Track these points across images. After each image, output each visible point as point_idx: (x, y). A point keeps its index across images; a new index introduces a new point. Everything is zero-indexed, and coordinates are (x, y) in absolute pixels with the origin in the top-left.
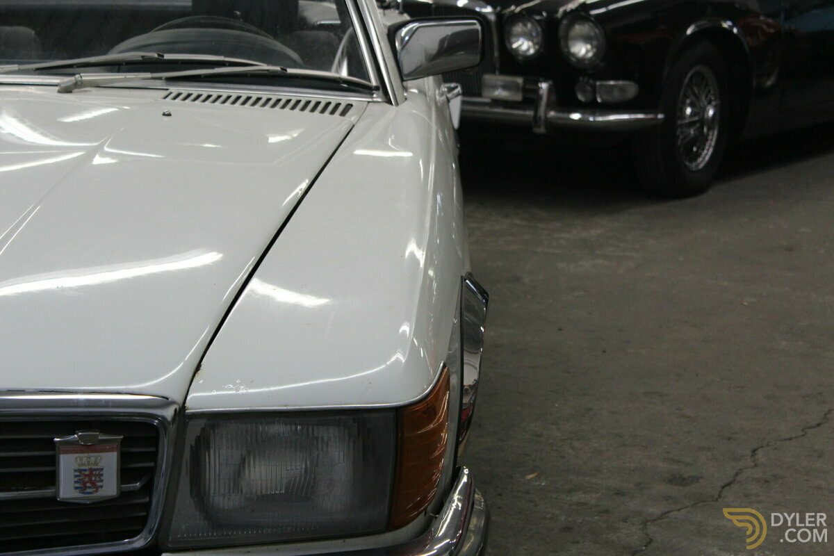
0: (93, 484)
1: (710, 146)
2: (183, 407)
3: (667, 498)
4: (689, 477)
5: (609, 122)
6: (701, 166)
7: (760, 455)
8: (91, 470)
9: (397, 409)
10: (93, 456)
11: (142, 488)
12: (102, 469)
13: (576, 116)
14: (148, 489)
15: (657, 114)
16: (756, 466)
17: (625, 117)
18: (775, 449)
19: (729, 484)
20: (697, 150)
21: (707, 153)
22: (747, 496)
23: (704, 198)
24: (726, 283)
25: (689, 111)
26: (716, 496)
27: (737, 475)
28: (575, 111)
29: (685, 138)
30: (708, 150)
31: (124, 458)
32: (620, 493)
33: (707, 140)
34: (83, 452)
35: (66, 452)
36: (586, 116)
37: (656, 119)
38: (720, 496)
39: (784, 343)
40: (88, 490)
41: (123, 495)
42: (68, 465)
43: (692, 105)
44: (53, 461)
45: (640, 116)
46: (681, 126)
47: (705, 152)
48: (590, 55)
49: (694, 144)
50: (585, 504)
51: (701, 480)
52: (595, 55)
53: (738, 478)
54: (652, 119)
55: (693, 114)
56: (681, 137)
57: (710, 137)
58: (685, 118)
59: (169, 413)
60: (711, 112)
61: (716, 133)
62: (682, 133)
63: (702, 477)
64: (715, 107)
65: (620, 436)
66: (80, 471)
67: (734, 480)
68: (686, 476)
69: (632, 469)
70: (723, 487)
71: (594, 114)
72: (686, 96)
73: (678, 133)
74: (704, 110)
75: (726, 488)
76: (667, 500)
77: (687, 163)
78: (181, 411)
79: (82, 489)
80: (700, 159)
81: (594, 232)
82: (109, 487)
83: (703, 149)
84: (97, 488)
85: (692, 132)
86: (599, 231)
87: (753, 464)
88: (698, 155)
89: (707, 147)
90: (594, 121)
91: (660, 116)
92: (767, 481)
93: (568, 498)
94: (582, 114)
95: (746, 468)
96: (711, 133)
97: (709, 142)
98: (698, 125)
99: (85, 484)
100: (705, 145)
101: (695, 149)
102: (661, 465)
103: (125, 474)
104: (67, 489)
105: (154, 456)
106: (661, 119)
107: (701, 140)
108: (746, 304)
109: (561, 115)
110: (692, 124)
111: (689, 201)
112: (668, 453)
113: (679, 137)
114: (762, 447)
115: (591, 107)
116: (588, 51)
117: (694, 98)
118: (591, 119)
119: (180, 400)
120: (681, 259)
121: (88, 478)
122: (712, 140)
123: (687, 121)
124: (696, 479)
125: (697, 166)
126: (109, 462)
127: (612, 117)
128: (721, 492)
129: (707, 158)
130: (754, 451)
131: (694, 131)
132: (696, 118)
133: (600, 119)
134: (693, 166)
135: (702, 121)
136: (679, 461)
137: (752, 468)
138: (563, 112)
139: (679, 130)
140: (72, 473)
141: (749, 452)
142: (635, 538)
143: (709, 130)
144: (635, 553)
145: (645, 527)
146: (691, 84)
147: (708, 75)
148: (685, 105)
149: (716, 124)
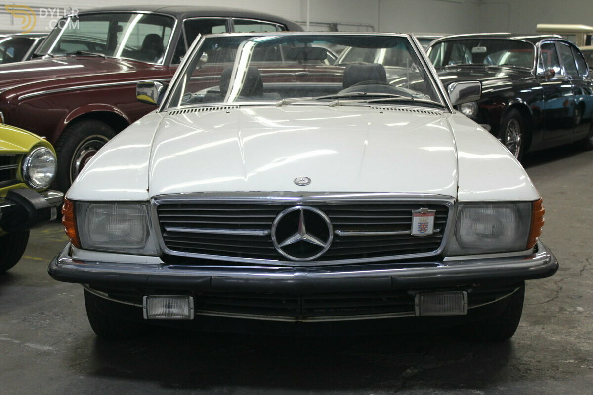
0: (424, 228)
2: (457, 200)
8: (424, 223)
9: (532, 202)
10: (425, 218)
11: (440, 232)
12: (428, 223)
14: (442, 232)
25: (509, 138)
31: (436, 219)
34: (421, 216)
35: (416, 216)
39: (578, 225)
40: (422, 231)
41: (435, 233)
42: (416, 221)
43: (510, 136)
44: (411, 219)
48: (471, 113)
52: (473, 114)
55: (511, 140)
58: (507, 141)
59: (452, 201)
60: (519, 139)
64: (520, 137)
66: (420, 223)
70: (581, 271)
72: (508, 132)
74: (516, 138)
78: (457, 201)
79: (420, 231)
82: (430, 230)
84: (426, 230)
98: (513, 144)
99: (421, 229)
103: (436, 225)
104: (415, 231)
105: (446, 219)
116: (470, 112)
117: (510, 133)
119: (455, 197)
121: (423, 226)
123: (508, 143)
126: (431, 220)
132: (512, 141)
140: (418, 224)
141: (584, 260)
142: (555, 287)
143: (518, 147)
144: (557, 292)
145: (557, 284)
146: (510, 127)
147: (516, 122)
148: (507, 136)
149: (521, 143)
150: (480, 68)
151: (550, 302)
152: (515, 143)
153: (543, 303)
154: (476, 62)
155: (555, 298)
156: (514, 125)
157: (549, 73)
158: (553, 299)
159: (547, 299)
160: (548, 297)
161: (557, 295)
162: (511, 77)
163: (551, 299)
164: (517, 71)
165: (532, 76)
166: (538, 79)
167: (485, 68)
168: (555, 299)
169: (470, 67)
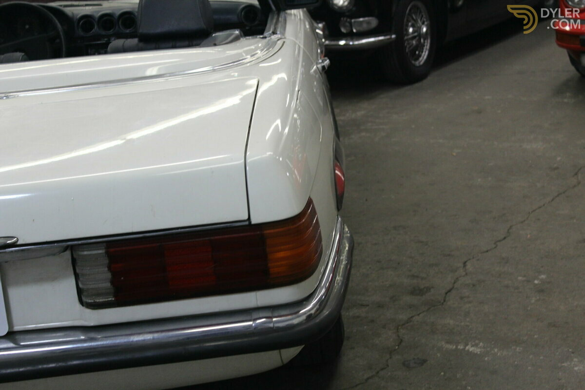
1: (426, 49)
3: (410, 306)
4: (425, 288)
5: (362, 44)
6: (422, 63)
7: (469, 266)
13: (342, 43)
15: (391, 35)
16: (466, 274)
17: (372, 40)
18: (478, 260)
19: (450, 291)
20: (419, 53)
21: (425, 54)
22: (462, 298)
23: (425, 82)
24: (441, 141)
25: (411, 30)
26: (442, 301)
27: (455, 283)
28: (342, 40)
29: (410, 47)
30: (425, 52)
32: (380, 306)
33: (424, 46)
36: (348, 42)
37: (391, 38)
38: (445, 301)
39: (479, 180)
43: (413, 26)
45: (381, 38)
46: (407, 40)
47: (424, 53)
49: (417, 50)
50: (358, 317)
51: (432, 290)
53: (456, 286)
54: (388, 39)
55: (414, 32)
56: (408, 46)
57: (426, 44)
58: (409, 35)
60: (425, 30)
61: (429, 41)
62: (408, 44)
63: (433, 287)
64: (427, 26)
65: (379, 262)
67: (453, 287)
68: (422, 287)
69: (388, 286)
70: (446, 293)
71: (352, 40)
73: (406, 44)
74: (421, 28)
75: (448, 293)
76: (410, 308)
77: (413, 62)
80: (421, 59)
81: (360, 113)
83: (422, 52)
85: (414, 42)
86: (363, 112)
87: (464, 273)
88: (420, 56)
89: (424, 50)
90: (353, 45)
91: (393, 36)
92: (474, 285)
93: (347, 314)
94: (346, 40)
95: (460, 277)
96: (426, 41)
97: (425, 47)
98: (417, 38)
100: (423, 49)
101: (417, 52)
102: (406, 281)
106: (394, 38)
107: (420, 47)
108: (454, 154)
109: (333, 43)
110: (414, 38)
111: (417, 85)
112: (410, 271)
113: (406, 46)
114: (470, 259)
115: (350, 35)
117: (413, 22)
118: (351, 43)
120: (413, 126)
122: (427, 46)
124: (428, 289)
125: (420, 63)
127: (364, 41)
128: (445, 297)
129: (425, 57)
130: (465, 263)
131: (416, 42)
132: (416, 34)
133: (356, 43)
134: (417, 63)
135: (419, 35)
136: (417, 277)
137: (464, 276)
138: (334, 40)
139: (406, 42)
141: (461, 265)
142: (391, 340)
143: (424, 40)
144: (391, 352)
145: (397, 331)
146: (411, 13)
147: (421, 6)
148: (408, 26)
153: (357, 385)
155: (382, 369)
158: (378, 372)
159: (367, 375)
160: (371, 368)
161: (387, 361)
163: (375, 372)
168: (383, 373)
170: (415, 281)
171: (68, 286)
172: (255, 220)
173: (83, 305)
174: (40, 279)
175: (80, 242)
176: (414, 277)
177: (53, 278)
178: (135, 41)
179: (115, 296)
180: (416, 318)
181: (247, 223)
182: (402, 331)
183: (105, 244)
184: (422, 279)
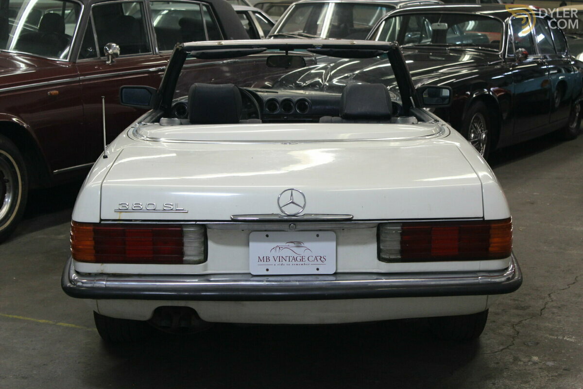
3: (518, 315)
4: (525, 306)
7: (553, 297)
16: (552, 301)
18: (558, 294)
22: (553, 313)
25: (473, 135)
27: (545, 305)
38: (541, 314)
39: (545, 247)
43: (474, 133)
51: (530, 308)
53: (547, 306)
55: (475, 137)
58: (471, 138)
60: (484, 136)
61: (485, 146)
63: (530, 306)
64: (485, 133)
67: (545, 307)
68: (523, 306)
70: (541, 310)
72: (472, 129)
74: (481, 135)
75: (543, 310)
92: (559, 307)
95: (548, 302)
102: (509, 301)
114: (552, 293)
117: (475, 129)
123: (472, 140)
124: (528, 307)
128: (541, 312)
130: (549, 295)
132: (477, 139)
136: (517, 300)
141: (546, 295)
142: (511, 332)
143: (483, 145)
144: (513, 338)
145: (514, 327)
146: (474, 122)
147: (481, 117)
148: (471, 133)
149: (486, 141)
150: (440, 49)
151: (504, 351)
152: (480, 141)
153: (496, 352)
154: (436, 42)
155: (510, 345)
156: (479, 118)
157: (520, 56)
158: (508, 347)
159: (501, 347)
160: (502, 344)
161: (512, 342)
162: (477, 62)
163: (506, 346)
164: (483, 53)
165: (501, 59)
166: (507, 63)
167: (446, 49)
168: (511, 347)
169: (429, 48)
170: (517, 302)
171: (373, 248)
172: (486, 218)
173: (380, 260)
174: (356, 243)
175: (387, 221)
176: (514, 300)
177: (364, 242)
178: (339, 118)
179: (401, 255)
180: (523, 322)
181: (482, 219)
182: (517, 328)
183: (401, 224)
184: (521, 301)
